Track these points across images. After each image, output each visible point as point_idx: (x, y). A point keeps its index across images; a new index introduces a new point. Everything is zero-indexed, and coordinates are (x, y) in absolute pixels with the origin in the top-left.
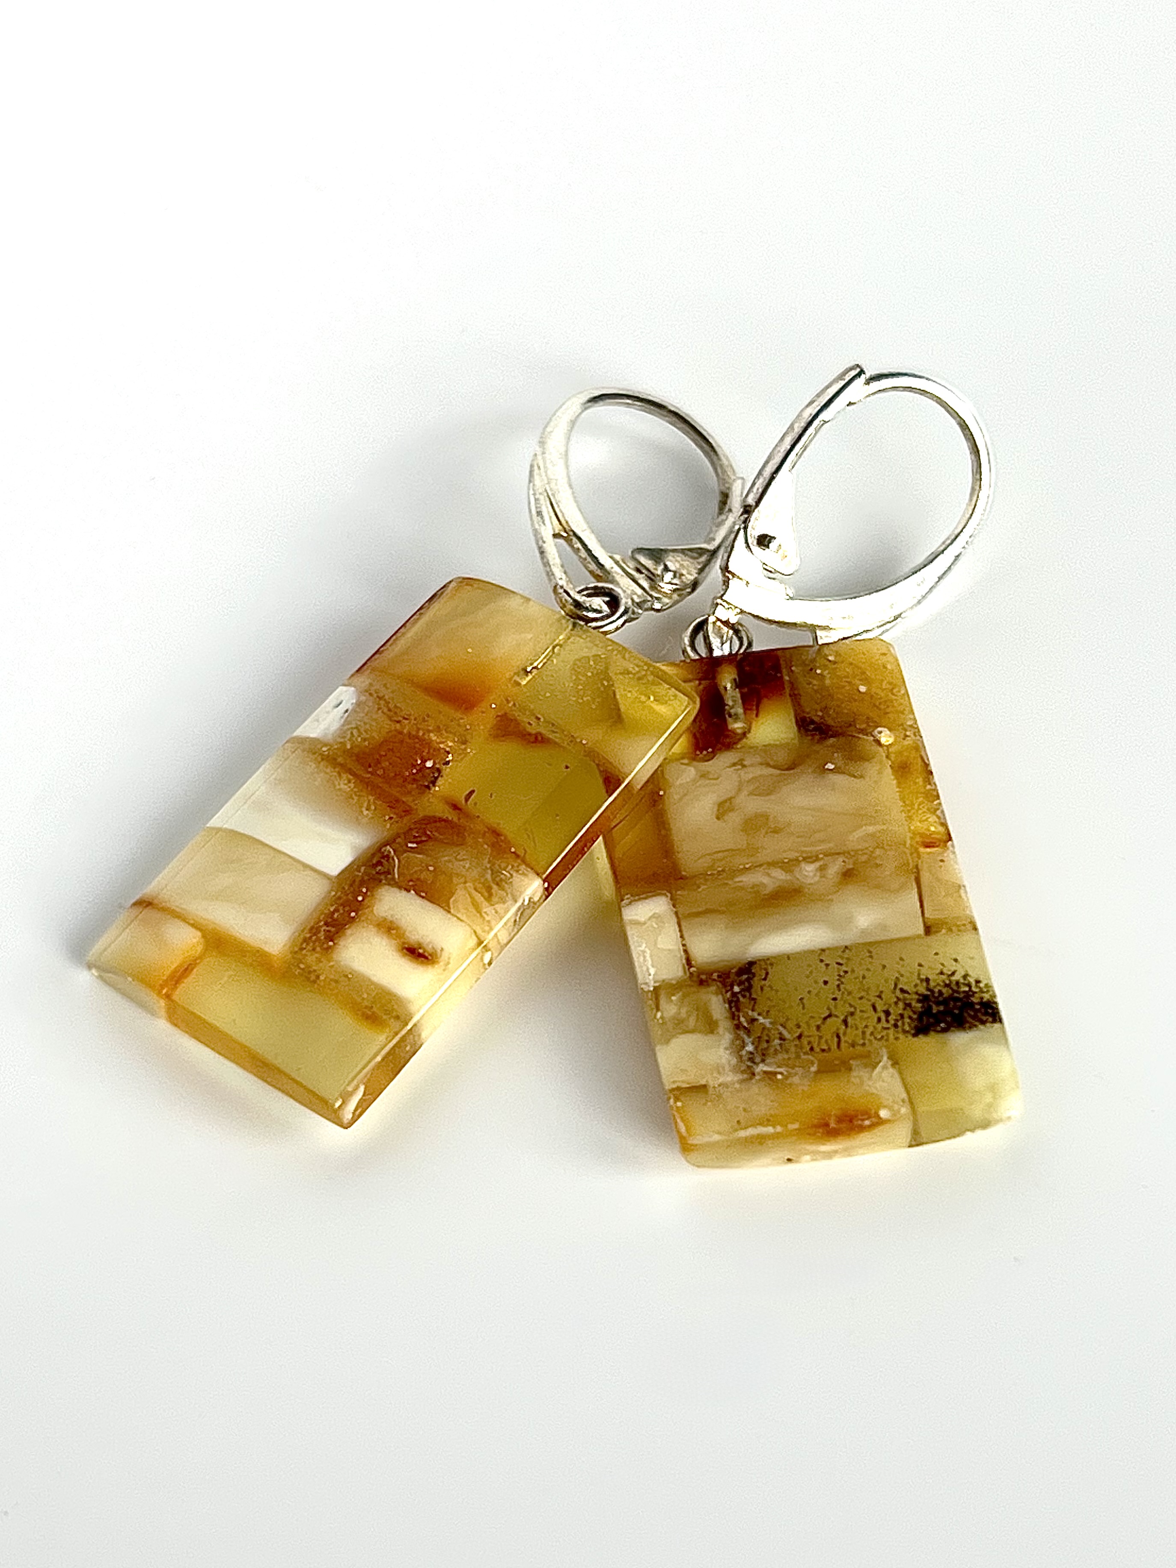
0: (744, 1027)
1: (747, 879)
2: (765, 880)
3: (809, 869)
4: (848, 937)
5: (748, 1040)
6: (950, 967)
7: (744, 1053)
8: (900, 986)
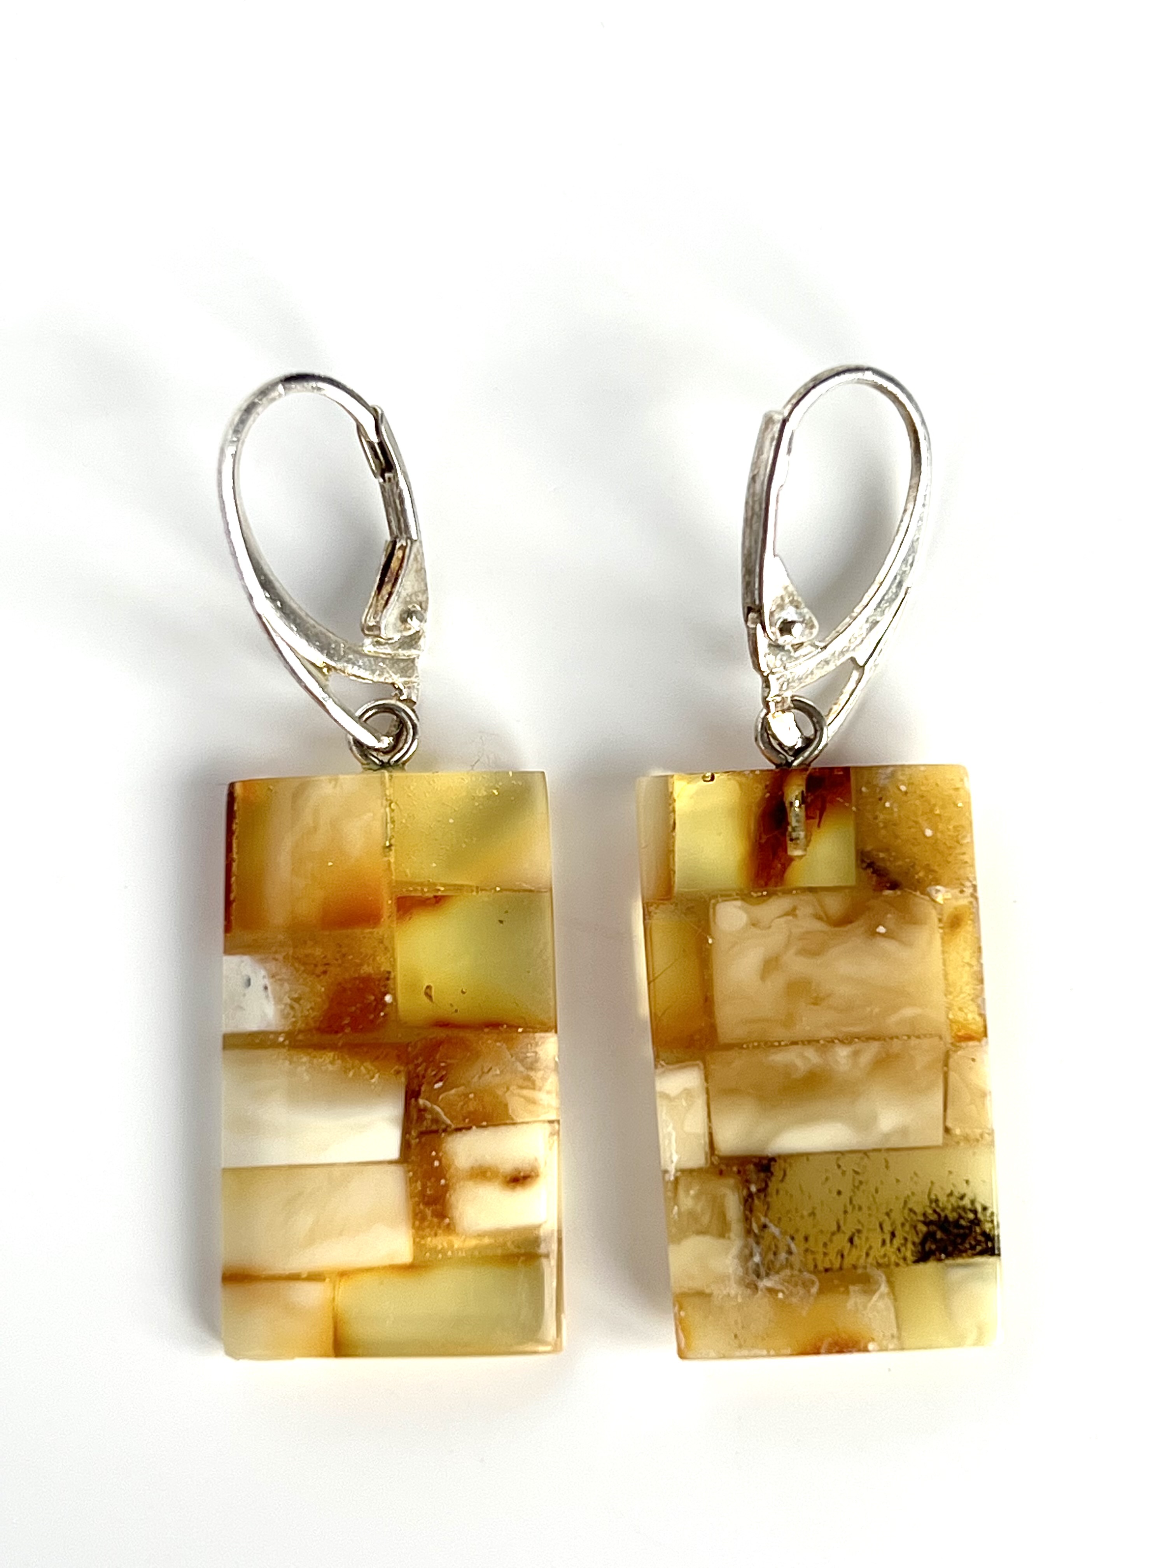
0: (755, 1235)
1: (779, 1058)
2: (799, 1063)
3: (843, 1053)
4: (869, 1141)
5: (756, 1250)
6: (962, 1189)
7: (750, 1264)
8: (910, 1206)
